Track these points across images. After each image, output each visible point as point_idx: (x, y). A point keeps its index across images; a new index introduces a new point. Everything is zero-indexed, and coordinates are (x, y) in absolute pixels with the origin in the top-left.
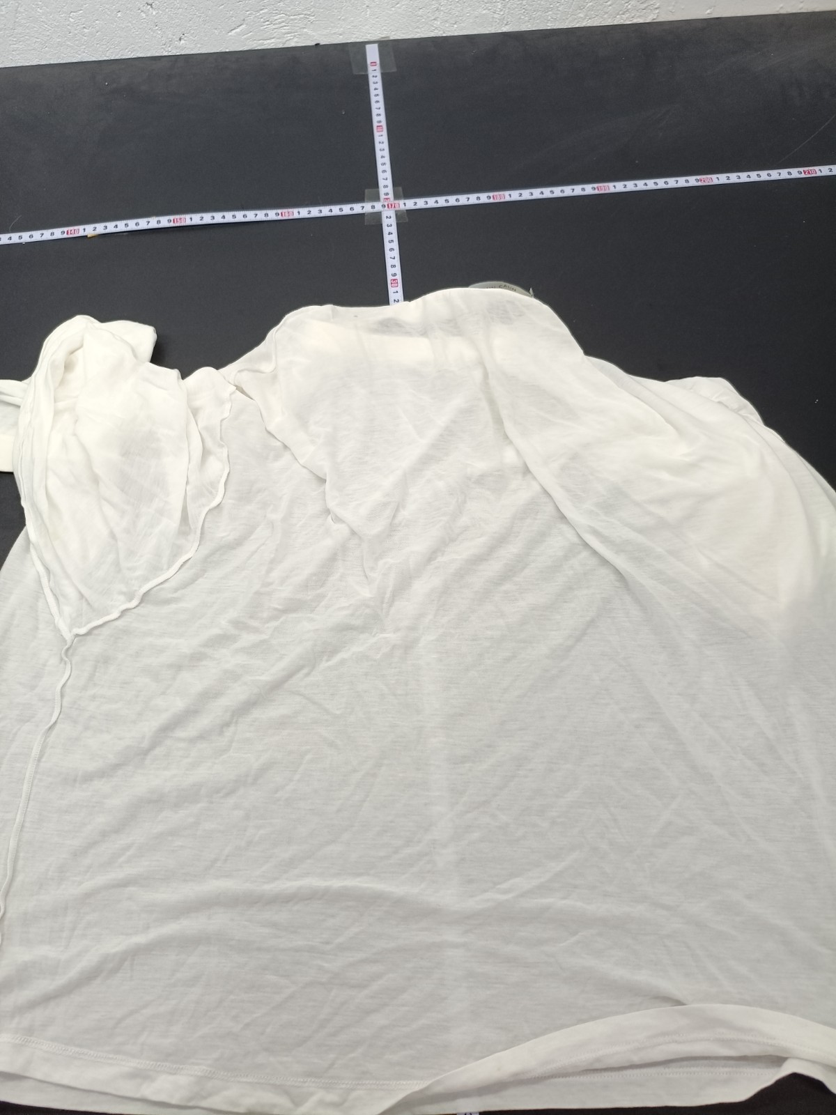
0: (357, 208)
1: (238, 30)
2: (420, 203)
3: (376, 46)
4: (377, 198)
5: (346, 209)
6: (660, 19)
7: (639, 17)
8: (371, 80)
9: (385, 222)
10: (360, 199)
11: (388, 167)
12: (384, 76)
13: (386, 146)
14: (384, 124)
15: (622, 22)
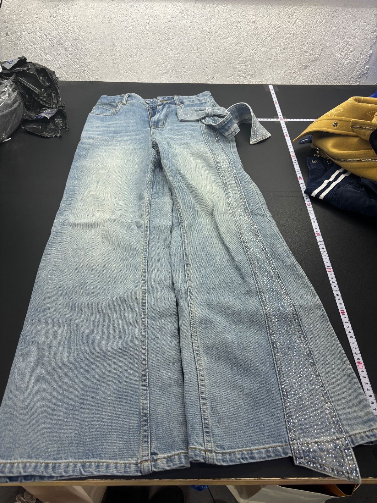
0: (272, 120)
1: (230, 78)
2: (292, 120)
3: (272, 86)
4: (278, 118)
5: (269, 120)
6: (361, 84)
7: (354, 83)
8: (272, 93)
9: (281, 123)
10: (273, 118)
11: (280, 111)
12: (275, 92)
13: (279, 107)
14: (277, 102)
15: (348, 84)
